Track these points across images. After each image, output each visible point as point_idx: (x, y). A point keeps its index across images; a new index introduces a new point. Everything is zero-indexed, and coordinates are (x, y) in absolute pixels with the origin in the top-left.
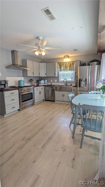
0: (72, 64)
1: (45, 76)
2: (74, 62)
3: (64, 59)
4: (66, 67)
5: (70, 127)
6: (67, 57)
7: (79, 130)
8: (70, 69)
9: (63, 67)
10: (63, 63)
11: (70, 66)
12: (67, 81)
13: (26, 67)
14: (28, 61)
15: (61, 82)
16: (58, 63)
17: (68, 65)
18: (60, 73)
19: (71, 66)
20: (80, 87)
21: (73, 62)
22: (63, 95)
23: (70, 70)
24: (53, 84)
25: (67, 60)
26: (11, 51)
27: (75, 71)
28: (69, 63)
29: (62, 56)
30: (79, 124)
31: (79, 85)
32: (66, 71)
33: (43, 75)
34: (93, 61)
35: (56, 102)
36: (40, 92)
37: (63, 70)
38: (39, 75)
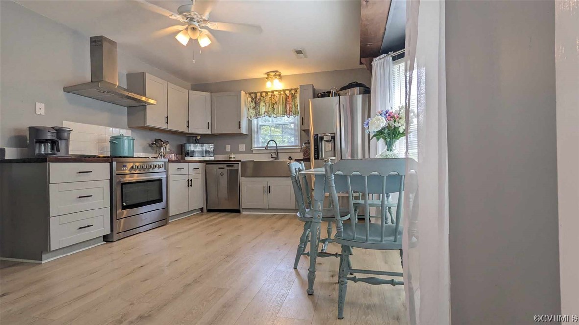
0: (291, 96)
1: (209, 132)
2: (296, 90)
3: (267, 82)
4: (273, 104)
5: (295, 268)
6: (274, 76)
7: (328, 274)
8: (286, 112)
9: (263, 104)
10: (264, 94)
11: (286, 103)
12: (277, 147)
13: (144, 94)
14: (148, 77)
15: (260, 151)
16: (250, 94)
17: (279, 99)
18: (255, 122)
20: (318, 158)
21: (293, 91)
22: (267, 190)
23: (285, 113)
25: (276, 85)
26: (91, 38)
27: (299, 116)
28: (282, 92)
29: (259, 73)
30: (326, 253)
31: (315, 154)
32: (275, 116)
33: (199, 127)
34: (351, 86)
35: (244, 213)
36: (188, 181)
37: (263, 113)
38: (188, 127)
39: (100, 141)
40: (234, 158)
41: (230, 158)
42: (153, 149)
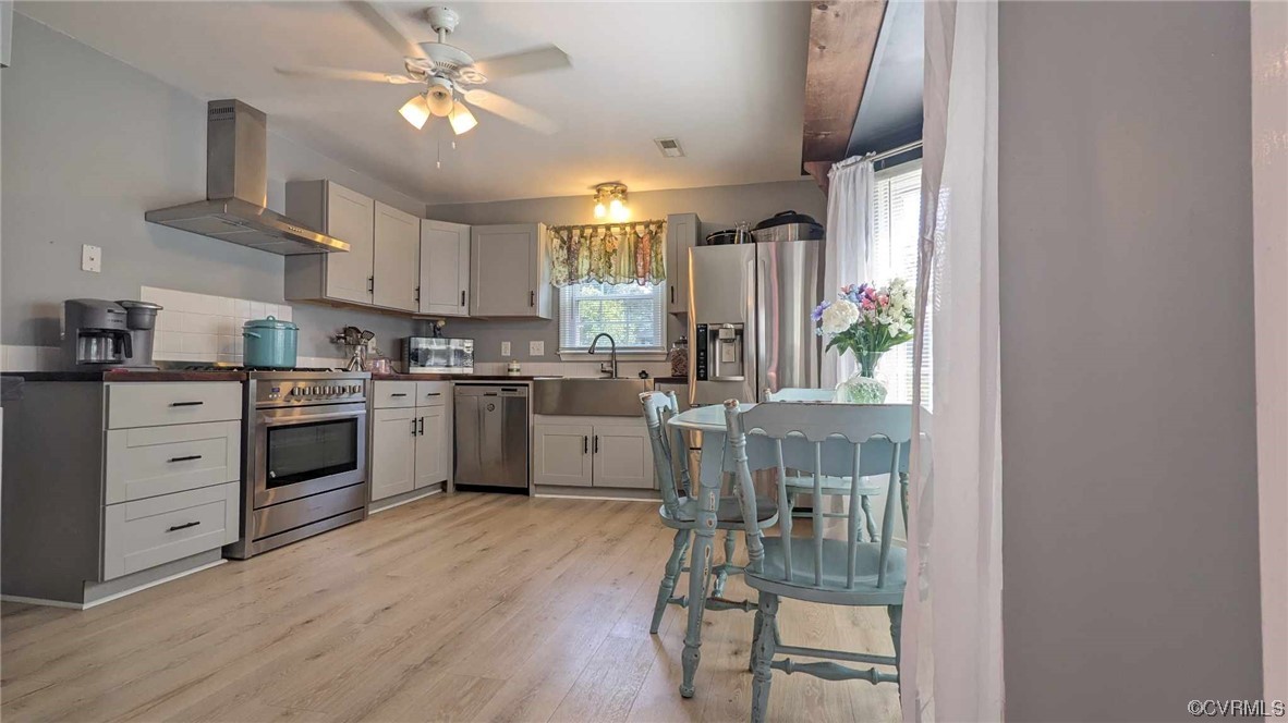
0: (648, 237)
1: (463, 312)
2: (660, 225)
3: (595, 204)
4: (608, 255)
5: (654, 632)
6: (612, 192)
7: (726, 647)
8: (636, 272)
9: (586, 253)
10: (588, 232)
11: (636, 253)
12: (613, 348)
13: (323, 229)
14: (335, 191)
15: (576, 357)
16: (557, 230)
17: (622, 243)
18: (567, 292)
19: (641, 250)
20: (705, 378)
21: (653, 227)
22: (591, 445)
23: (634, 275)
24: (518, 368)
25: (615, 213)
26: (209, 103)
27: (664, 282)
28: (628, 229)
29: (582, 186)
30: (722, 600)
31: (698, 370)
32: (612, 280)
33: (442, 301)
34: (780, 219)
35: (537, 496)
36: (415, 421)
37: (586, 272)
38: (418, 300)
39: (222, 331)
40: (518, 370)
41: (509, 370)
42: (339, 348)
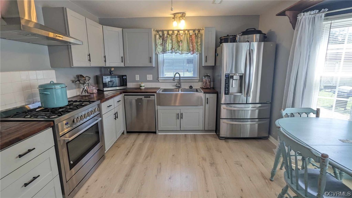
0: (194, 36)
1: (122, 65)
2: (199, 30)
3: (173, 22)
4: (178, 42)
6: (180, 17)
9: (170, 41)
10: (171, 33)
12: (180, 77)
14: (69, 13)
15: (166, 81)
16: (158, 32)
17: (184, 38)
18: (161, 56)
19: (190, 40)
20: (228, 94)
22: (180, 116)
23: (189, 50)
24: (145, 85)
25: (181, 25)
28: (186, 32)
29: (169, 13)
31: (225, 91)
32: (180, 52)
33: (114, 61)
35: (159, 134)
36: (115, 114)
37: (170, 49)
38: (105, 61)
39: (25, 89)
41: (141, 86)
